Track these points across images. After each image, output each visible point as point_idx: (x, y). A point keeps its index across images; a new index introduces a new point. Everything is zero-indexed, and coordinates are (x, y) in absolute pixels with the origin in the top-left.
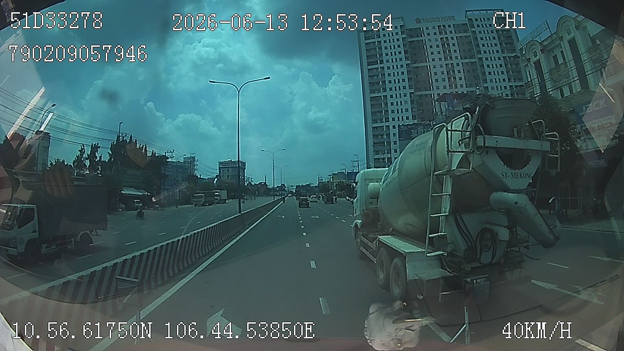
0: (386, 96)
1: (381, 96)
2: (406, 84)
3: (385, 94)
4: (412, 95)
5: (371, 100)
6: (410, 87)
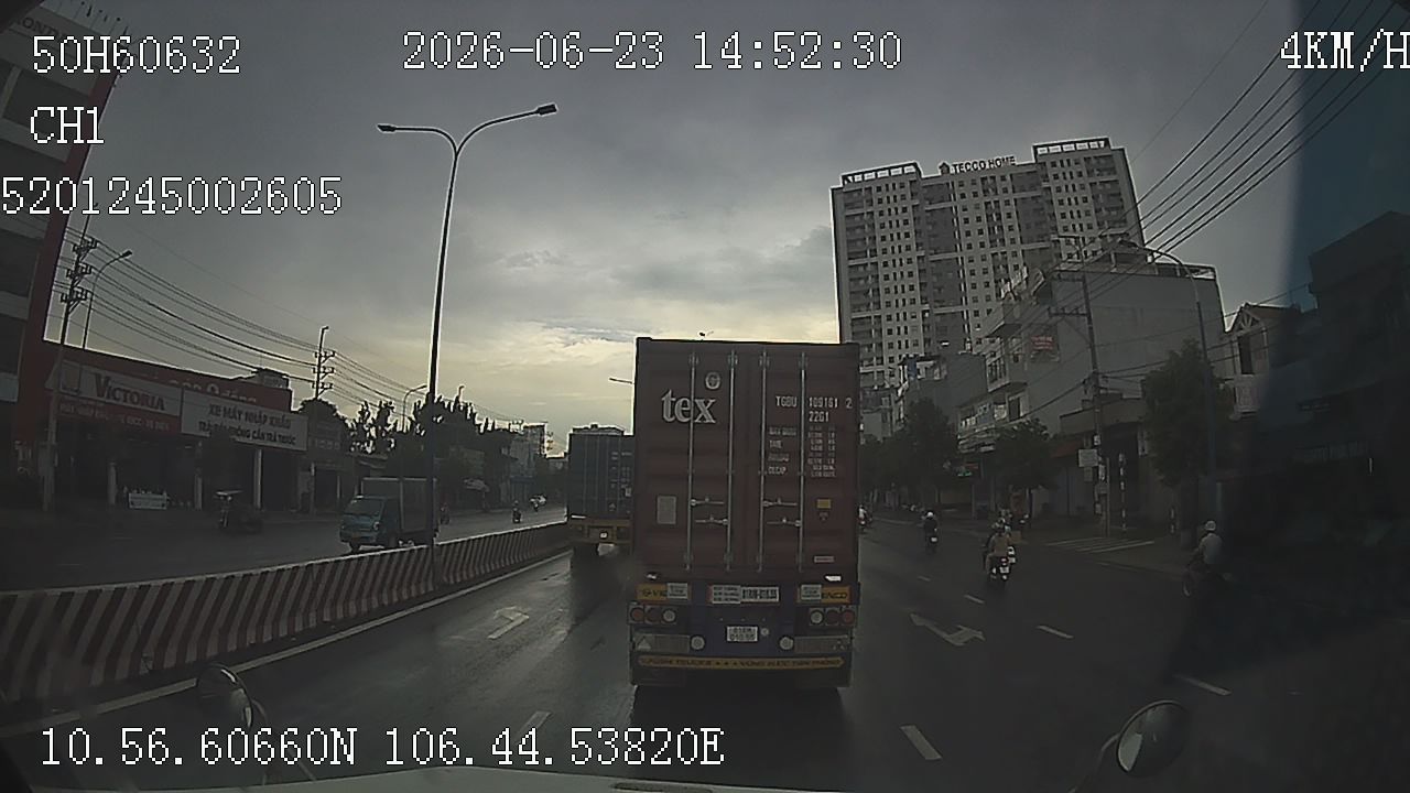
0: (880, 317)
1: (870, 318)
2: (917, 294)
3: (878, 313)
4: (927, 315)
5: (852, 325)
6: (924, 300)
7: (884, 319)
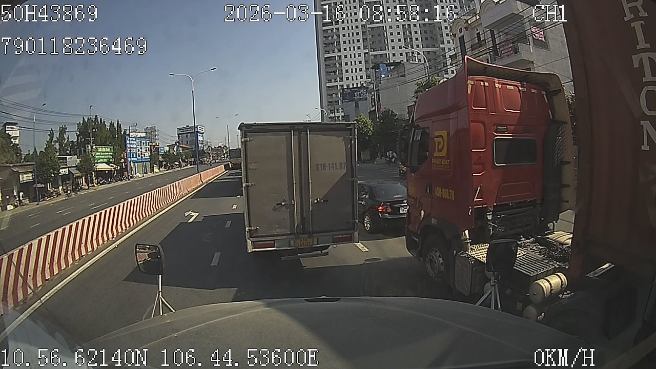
0: (341, 56)
1: (335, 57)
2: (361, 44)
3: (339, 54)
4: (367, 55)
5: (325, 60)
6: (365, 48)
7: (343, 57)
